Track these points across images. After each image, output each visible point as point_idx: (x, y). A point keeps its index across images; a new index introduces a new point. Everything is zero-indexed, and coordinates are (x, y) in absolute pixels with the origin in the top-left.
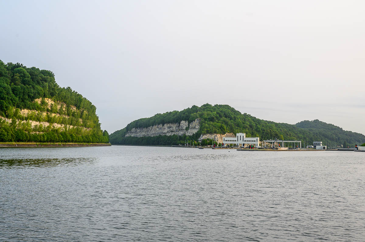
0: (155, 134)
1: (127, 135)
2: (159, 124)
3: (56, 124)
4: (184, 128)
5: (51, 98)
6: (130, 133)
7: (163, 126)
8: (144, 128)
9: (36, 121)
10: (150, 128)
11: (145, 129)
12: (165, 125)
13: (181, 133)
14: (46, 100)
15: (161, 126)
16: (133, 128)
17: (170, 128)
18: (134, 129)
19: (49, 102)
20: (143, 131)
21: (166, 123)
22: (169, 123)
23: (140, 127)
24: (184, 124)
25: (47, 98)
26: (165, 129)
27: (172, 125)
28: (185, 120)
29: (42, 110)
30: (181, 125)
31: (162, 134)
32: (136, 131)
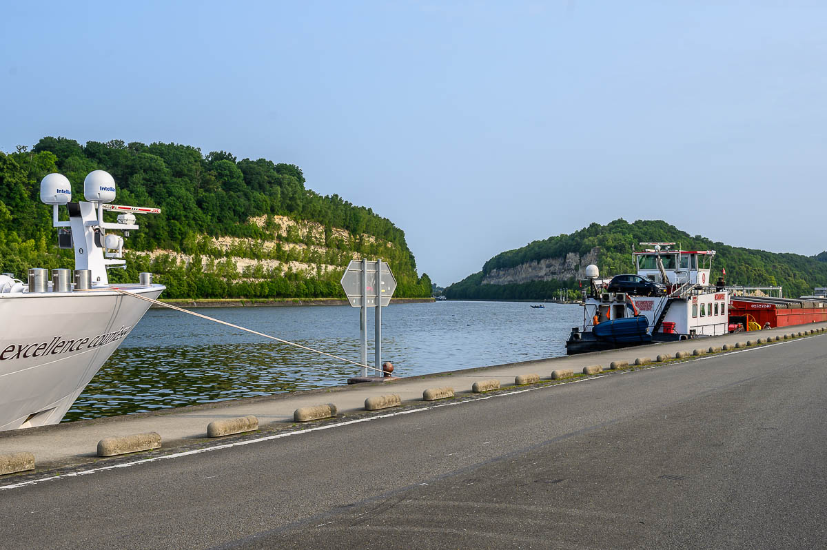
0: (526, 278)
1: (484, 282)
2: (532, 260)
3: (297, 264)
4: (573, 267)
5: (288, 216)
6: (489, 278)
7: (538, 263)
8: (510, 267)
9: (251, 258)
10: (519, 267)
11: (511, 271)
12: (542, 261)
13: (567, 276)
14: (277, 219)
15: (534, 264)
16: (494, 268)
17: (549, 267)
18: (495, 270)
19: (284, 222)
20: (509, 275)
21: (543, 258)
22: (547, 257)
23: (503, 267)
24: (572, 258)
25: (278, 215)
26: (541, 269)
27: (553, 262)
28: (575, 251)
29: (265, 238)
30: (567, 261)
31: (536, 279)
32: (498, 275)
